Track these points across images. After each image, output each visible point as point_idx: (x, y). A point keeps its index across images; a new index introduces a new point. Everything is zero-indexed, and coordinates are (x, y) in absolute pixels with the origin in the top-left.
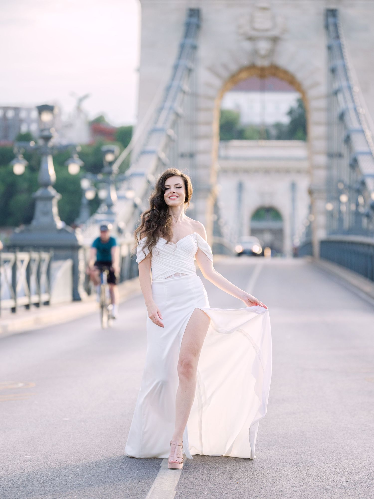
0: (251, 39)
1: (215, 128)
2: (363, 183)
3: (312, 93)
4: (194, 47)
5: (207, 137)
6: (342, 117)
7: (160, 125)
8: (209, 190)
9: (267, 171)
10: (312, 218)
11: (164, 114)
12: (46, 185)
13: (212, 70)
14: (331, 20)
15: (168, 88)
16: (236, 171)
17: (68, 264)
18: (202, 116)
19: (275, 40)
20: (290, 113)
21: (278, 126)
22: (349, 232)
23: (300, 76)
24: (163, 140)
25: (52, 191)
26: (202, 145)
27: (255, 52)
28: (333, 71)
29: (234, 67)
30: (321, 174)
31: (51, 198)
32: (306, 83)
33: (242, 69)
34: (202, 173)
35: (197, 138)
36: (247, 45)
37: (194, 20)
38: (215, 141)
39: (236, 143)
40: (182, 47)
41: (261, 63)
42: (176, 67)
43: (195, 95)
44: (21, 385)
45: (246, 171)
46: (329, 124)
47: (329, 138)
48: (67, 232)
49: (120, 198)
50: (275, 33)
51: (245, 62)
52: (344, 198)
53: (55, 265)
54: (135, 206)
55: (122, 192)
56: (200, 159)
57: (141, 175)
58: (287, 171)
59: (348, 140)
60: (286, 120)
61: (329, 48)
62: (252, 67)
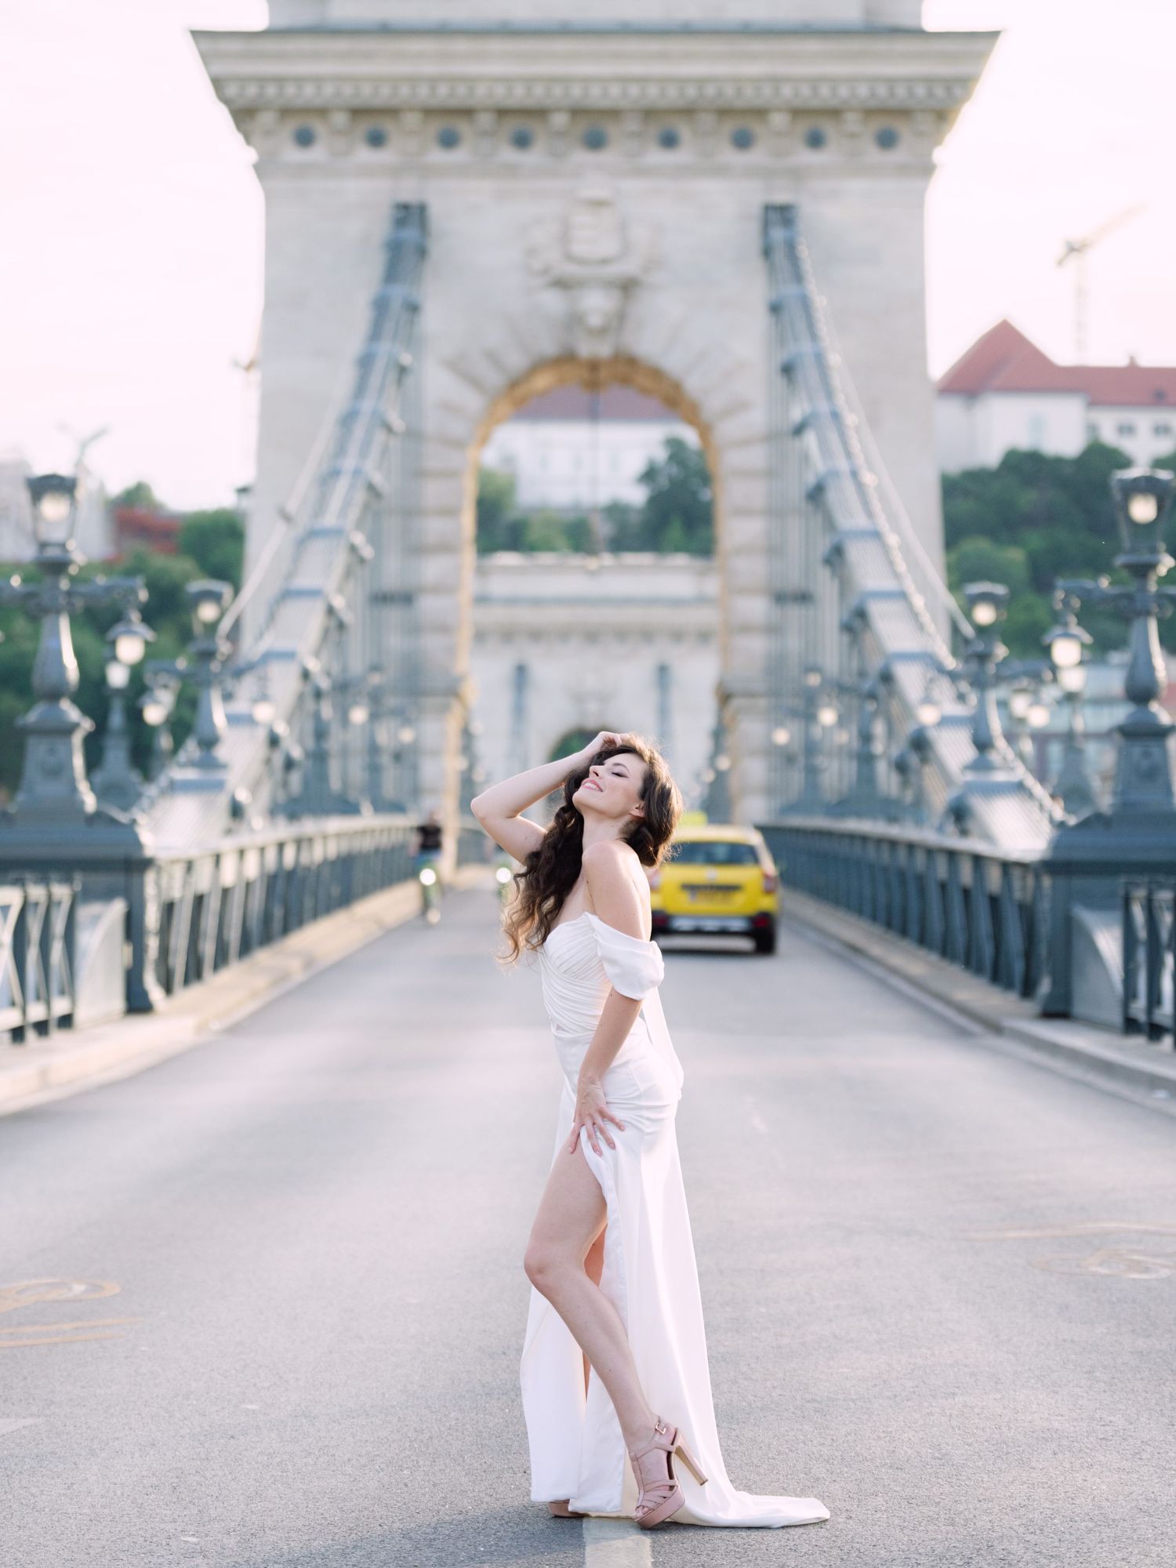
0: (562, 284)
1: (467, 521)
2: (887, 678)
3: (727, 430)
4: (413, 308)
5: (446, 548)
6: (816, 494)
7: (329, 520)
8: (452, 691)
9: (592, 636)
10: (724, 763)
11: (342, 486)
12: (54, 695)
13: (457, 367)
14: (778, 234)
15: (348, 420)
16: (508, 635)
17: (117, 909)
18: (432, 492)
19: (627, 287)
20: (649, 475)
21: (615, 511)
22: (843, 806)
23: (693, 385)
24: (341, 559)
25: (71, 712)
26: (432, 569)
27: (575, 321)
28: (788, 370)
29: (517, 361)
30: (756, 646)
31: (69, 730)
32: (712, 404)
33: (540, 365)
34: (432, 643)
35: (416, 550)
36: (553, 302)
37: (410, 234)
38: (468, 556)
39: (508, 559)
40: (381, 306)
41: (587, 348)
42: (365, 363)
43: (414, 435)
44: (78, 1288)
45: (536, 635)
46: (775, 512)
47: (774, 550)
48: (113, 822)
49: (233, 720)
50: (628, 267)
51: (548, 346)
52: (828, 716)
53: (84, 912)
54: (274, 741)
55: (240, 706)
56: (429, 606)
57: (289, 656)
58: (647, 635)
59: (836, 557)
60: (637, 496)
61: (775, 309)
62: (566, 359)
